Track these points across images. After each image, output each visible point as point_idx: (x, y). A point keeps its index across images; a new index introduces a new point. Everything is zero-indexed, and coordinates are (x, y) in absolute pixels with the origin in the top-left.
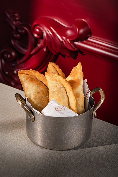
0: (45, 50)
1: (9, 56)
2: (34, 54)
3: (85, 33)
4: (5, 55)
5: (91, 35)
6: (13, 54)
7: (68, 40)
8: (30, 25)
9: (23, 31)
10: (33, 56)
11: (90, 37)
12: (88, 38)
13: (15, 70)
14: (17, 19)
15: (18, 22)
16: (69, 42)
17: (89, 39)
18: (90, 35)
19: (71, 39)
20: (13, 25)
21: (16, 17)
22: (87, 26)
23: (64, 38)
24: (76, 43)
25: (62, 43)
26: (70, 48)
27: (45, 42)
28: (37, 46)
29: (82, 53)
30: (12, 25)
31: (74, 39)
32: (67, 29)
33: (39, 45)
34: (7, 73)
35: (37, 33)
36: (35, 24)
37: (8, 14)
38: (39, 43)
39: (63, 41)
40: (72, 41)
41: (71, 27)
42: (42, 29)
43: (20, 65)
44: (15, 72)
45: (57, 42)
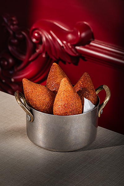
0: (44, 56)
1: (6, 63)
2: (32, 60)
3: (86, 36)
4: (2, 62)
5: (94, 39)
6: (11, 61)
7: (69, 44)
9: (21, 36)
10: (32, 63)
11: (92, 41)
12: (90, 42)
13: (12, 77)
14: (15, 23)
15: (15, 27)
16: (70, 47)
17: (91, 44)
18: (92, 39)
19: (72, 44)
21: (13, 21)
22: (90, 29)
23: (65, 42)
24: (78, 48)
25: (62, 48)
26: (71, 53)
27: (44, 47)
28: (35, 51)
29: (83, 58)
30: (9, 30)
31: (75, 43)
32: (68, 33)
33: (38, 51)
34: (4, 81)
35: (35, 37)
36: (34, 27)
38: (38, 49)
39: (64, 45)
40: (74, 46)
41: (72, 31)
42: (40, 33)
43: (18, 73)
44: (13, 80)
45: (57, 47)
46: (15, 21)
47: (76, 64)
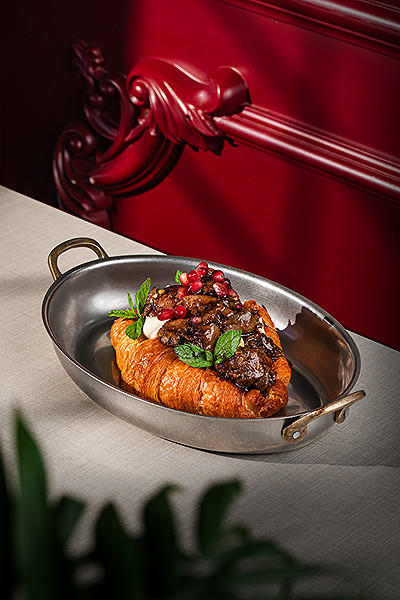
0: (152, 133)
1: (79, 144)
2: (131, 141)
3: (234, 97)
4: (72, 143)
5: (251, 103)
6: (89, 140)
7: (200, 112)
8: (125, 77)
9: (110, 89)
10: (131, 146)
11: (247, 108)
12: (243, 109)
13: (91, 176)
14: (97, 61)
15: (99, 69)
16: (203, 117)
17: (244, 112)
18: (246, 103)
19: (206, 111)
20: (90, 75)
21: (96, 57)
22: (243, 82)
23: (191, 107)
24: (218, 120)
25: (187, 119)
26: (204, 131)
27: (153, 112)
28: (138, 123)
29: (231, 141)
30: (85, 75)
31: (212, 109)
32: (199, 87)
33: (141, 122)
34: (74, 182)
35: (136, 94)
36: (134, 74)
37: (78, 49)
38: (142, 118)
39: (190, 114)
40: (209, 116)
41: (208, 84)
42: (147, 85)
43: (102, 165)
44: (92, 181)
45: (176, 117)
46: (98, 57)
47: (218, 152)
